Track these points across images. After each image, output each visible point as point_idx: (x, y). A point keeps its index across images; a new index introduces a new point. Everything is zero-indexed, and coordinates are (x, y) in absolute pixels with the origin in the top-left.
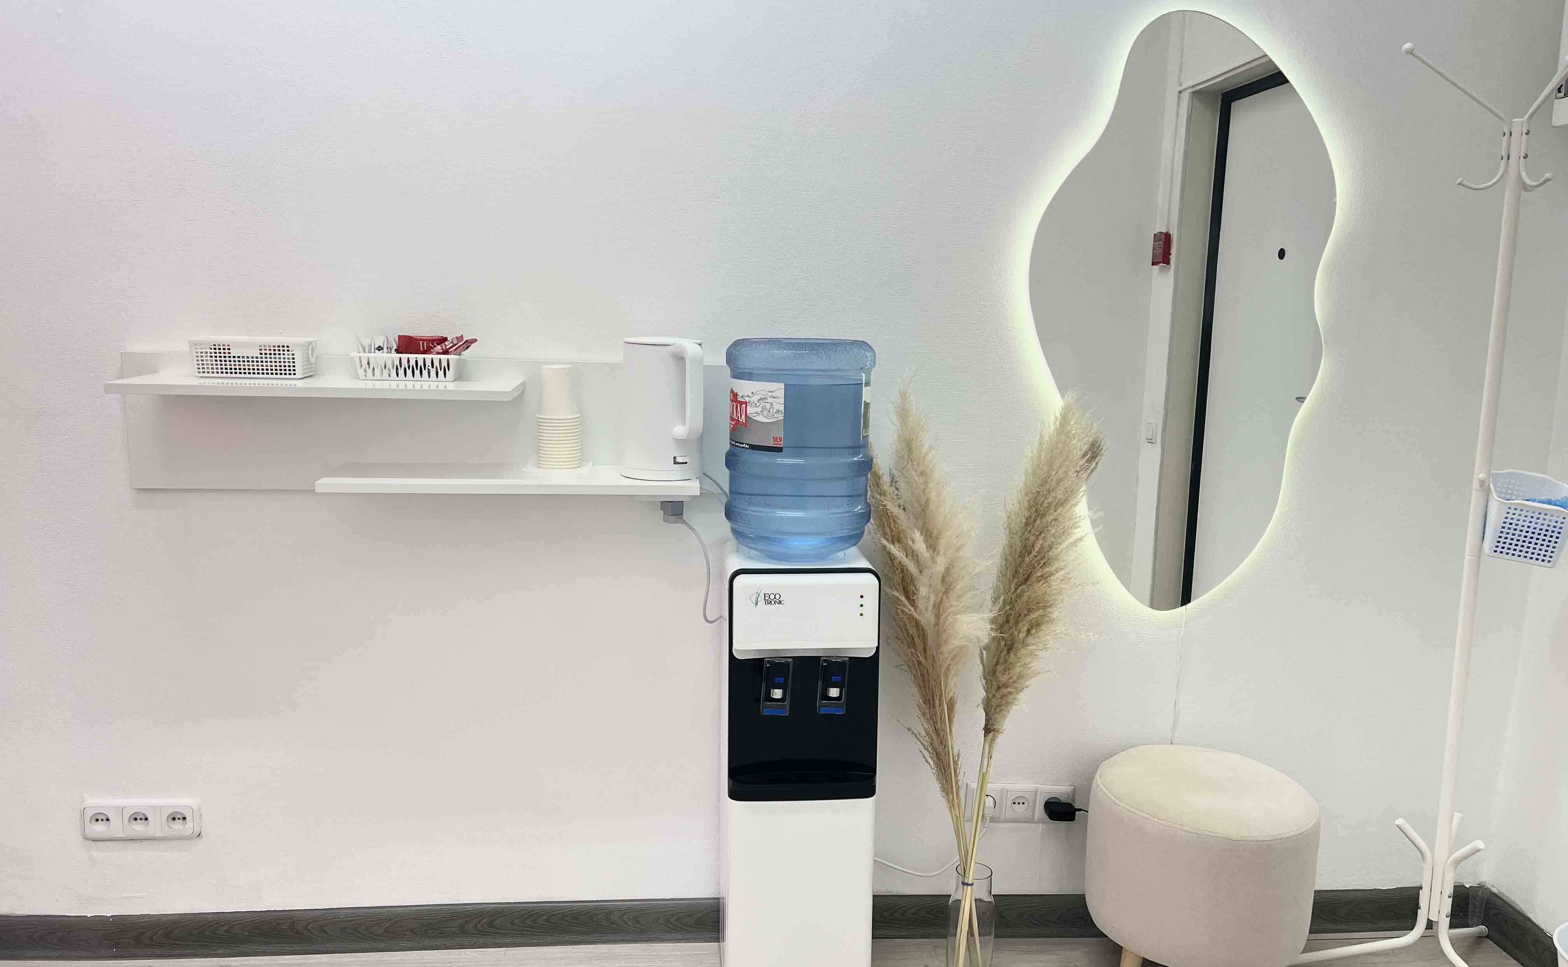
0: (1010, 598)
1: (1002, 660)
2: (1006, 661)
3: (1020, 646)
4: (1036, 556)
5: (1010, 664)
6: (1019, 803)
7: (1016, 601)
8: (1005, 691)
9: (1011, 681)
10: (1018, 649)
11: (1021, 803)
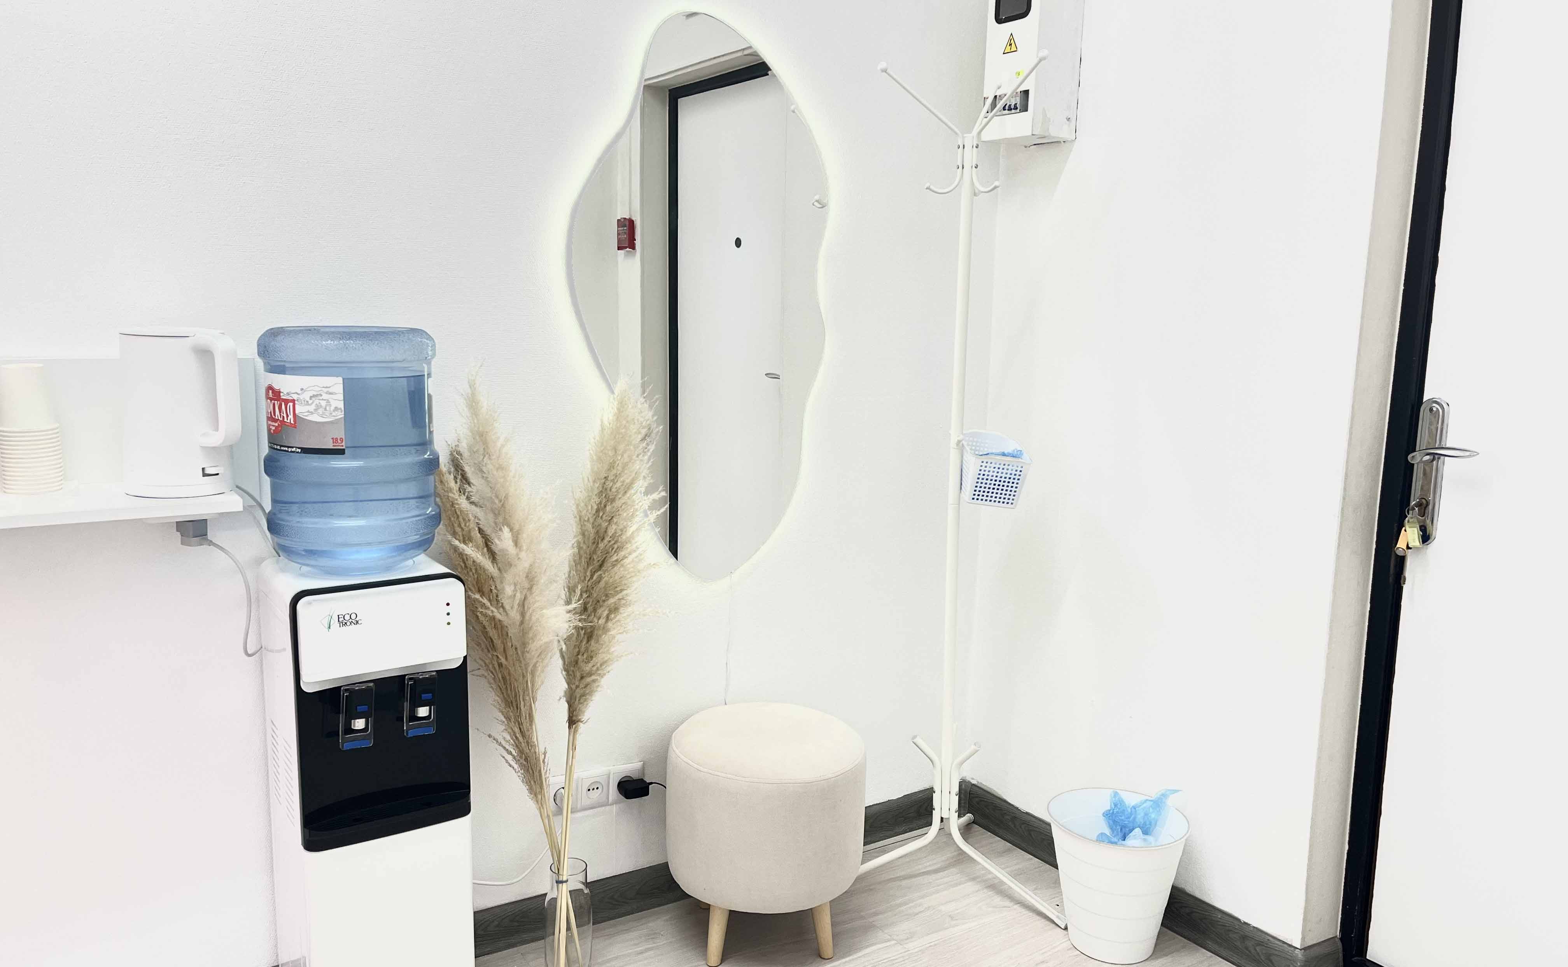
0: (586, 586)
1: (583, 650)
2: (587, 650)
3: (600, 632)
4: (610, 541)
5: (591, 652)
6: (593, 789)
7: (593, 588)
8: (589, 680)
9: (595, 668)
10: (599, 636)
11: (595, 789)
